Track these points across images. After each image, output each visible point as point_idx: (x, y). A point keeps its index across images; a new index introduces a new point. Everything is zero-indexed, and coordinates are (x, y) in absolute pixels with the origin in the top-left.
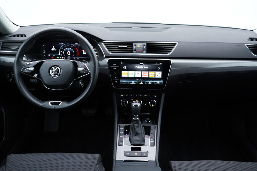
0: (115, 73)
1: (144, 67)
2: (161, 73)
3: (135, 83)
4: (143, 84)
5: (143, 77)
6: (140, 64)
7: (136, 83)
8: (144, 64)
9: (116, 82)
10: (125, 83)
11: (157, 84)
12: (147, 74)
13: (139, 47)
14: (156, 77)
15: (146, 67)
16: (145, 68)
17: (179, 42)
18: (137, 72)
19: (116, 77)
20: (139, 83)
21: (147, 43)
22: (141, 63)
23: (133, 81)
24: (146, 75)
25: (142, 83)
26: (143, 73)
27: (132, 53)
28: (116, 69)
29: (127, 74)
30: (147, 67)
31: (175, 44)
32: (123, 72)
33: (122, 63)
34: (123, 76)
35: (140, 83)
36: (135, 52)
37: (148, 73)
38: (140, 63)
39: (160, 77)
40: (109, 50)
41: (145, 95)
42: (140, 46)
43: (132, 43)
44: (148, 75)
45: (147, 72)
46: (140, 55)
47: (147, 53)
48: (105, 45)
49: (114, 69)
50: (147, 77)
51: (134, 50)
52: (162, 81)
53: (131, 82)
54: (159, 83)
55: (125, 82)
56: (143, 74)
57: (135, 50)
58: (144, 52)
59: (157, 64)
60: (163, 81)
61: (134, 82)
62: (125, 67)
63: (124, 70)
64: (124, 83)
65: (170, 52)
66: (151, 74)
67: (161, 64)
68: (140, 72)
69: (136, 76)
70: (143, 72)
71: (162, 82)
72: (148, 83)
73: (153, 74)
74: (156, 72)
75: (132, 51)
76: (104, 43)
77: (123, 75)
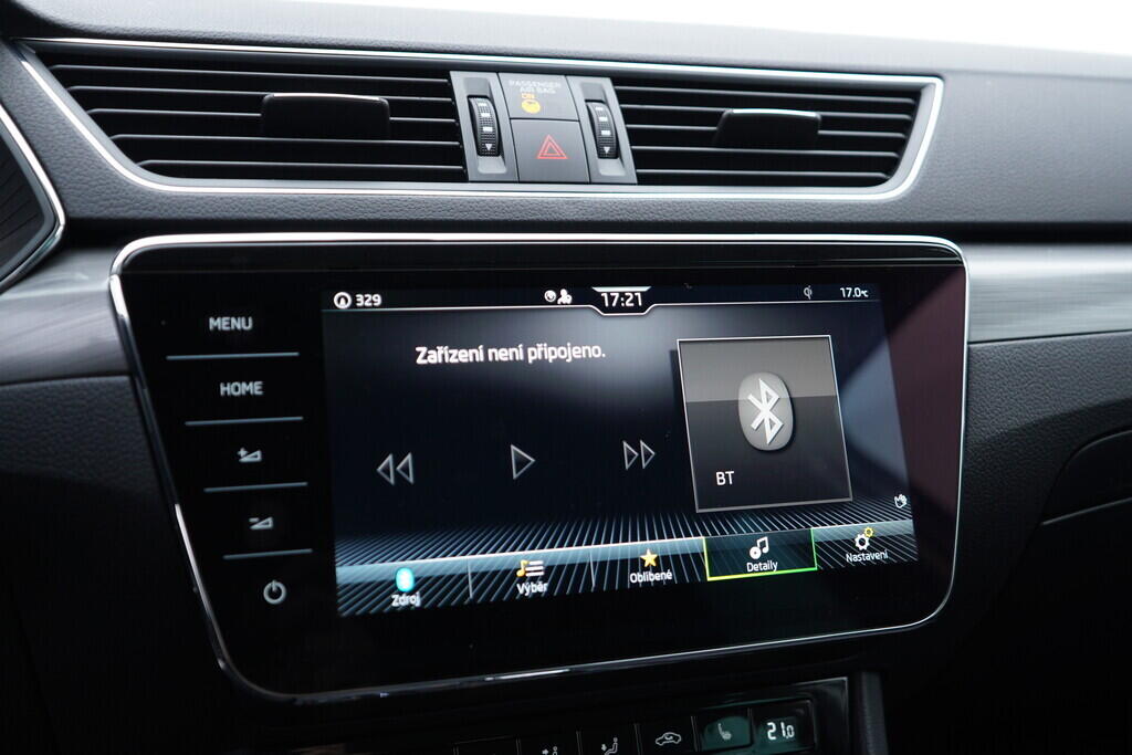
0: (245, 456)
6: (597, 300)
8: (648, 299)
9: (275, 592)
11: (850, 558)
13: (533, 109)
17: (956, 73)
19: (262, 525)
21: (618, 78)
22: (615, 291)
23: (531, 560)
27: (462, 177)
28: (255, 388)
31: (915, 93)
33: (343, 301)
36: (491, 166)
38: (603, 291)
40: (133, 151)
41: (668, 738)
42: (540, 98)
43: (444, 70)
46: (573, 202)
47: (643, 180)
48: (65, 79)
49: (227, 389)
51: (481, 152)
52: (897, 514)
54: (876, 544)
57: (498, 151)
58: (610, 168)
59: (808, 292)
61: (552, 573)
64: (398, 600)
65: (890, 167)
67: (861, 293)
71: (906, 525)
72: (742, 554)
75: (458, 155)
76: (49, 58)
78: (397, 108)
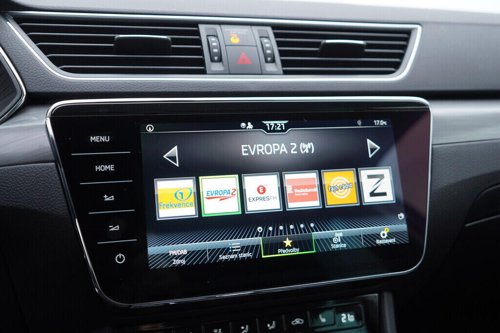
0: (107, 198)
1: (289, 148)
2: (386, 172)
3: (249, 255)
4: (296, 252)
5: (292, 205)
6: (264, 127)
7: (254, 248)
8: (287, 126)
9: (120, 258)
10: (183, 262)
11: (378, 242)
12: (313, 187)
13: (235, 40)
14: (368, 199)
15: (303, 145)
16: (298, 149)
17: (427, 23)
18: (252, 182)
19: (115, 228)
20: (271, 247)
21: (274, 27)
22: (272, 123)
23: (235, 243)
24: (310, 197)
25: (294, 245)
26: (290, 181)
27: (203, 72)
28: (111, 168)
29: (192, 199)
30: (307, 147)
31: (408, 32)
32: (165, 188)
33: (150, 129)
34: (164, 213)
35: (283, 246)
36: (217, 67)
37: (317, 183)
38: (267, 123)
39: (390, 198)
40: (56, 62)
41: (297, 321)
42: (239, 36)
43: (195, 24)
44: (318, 196)
45: (313, 175)
46: (254, 83)
47: (286, 73)
48: (26, 30)
49: (99, 168)
50: (316, 204)
51: (212, 60)
52: (400, 222)
53: (226, 251)
54: (390, 236)
55: (185, 252)
56: (289, 190)
57: (220, 60)
58: (270, 67)
59: (359, 122)
60: (408, 221)
61: (244, 249)
62: (174, 151)
63: (171, 172)
64: (176, 262)
65: (397, 66)
66: (336, 189)
67: (383, 123)
68: (271, 181)
69: (253, 207)
70: (288, 177)
71: (403, 227)
72: (330, 240)
73: (348, 186)
74: (364, 173)
75: (202, 62)
76: (19, 20)
77: (168, 206)
78: (175, 41)
